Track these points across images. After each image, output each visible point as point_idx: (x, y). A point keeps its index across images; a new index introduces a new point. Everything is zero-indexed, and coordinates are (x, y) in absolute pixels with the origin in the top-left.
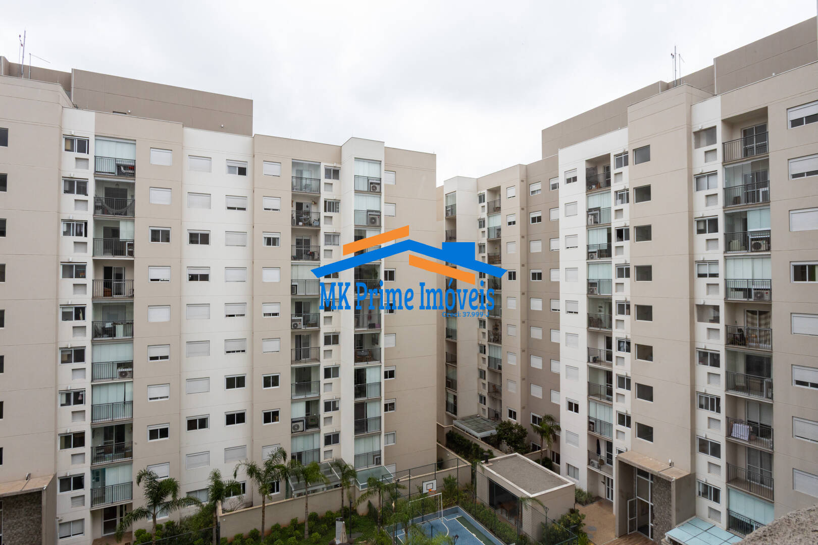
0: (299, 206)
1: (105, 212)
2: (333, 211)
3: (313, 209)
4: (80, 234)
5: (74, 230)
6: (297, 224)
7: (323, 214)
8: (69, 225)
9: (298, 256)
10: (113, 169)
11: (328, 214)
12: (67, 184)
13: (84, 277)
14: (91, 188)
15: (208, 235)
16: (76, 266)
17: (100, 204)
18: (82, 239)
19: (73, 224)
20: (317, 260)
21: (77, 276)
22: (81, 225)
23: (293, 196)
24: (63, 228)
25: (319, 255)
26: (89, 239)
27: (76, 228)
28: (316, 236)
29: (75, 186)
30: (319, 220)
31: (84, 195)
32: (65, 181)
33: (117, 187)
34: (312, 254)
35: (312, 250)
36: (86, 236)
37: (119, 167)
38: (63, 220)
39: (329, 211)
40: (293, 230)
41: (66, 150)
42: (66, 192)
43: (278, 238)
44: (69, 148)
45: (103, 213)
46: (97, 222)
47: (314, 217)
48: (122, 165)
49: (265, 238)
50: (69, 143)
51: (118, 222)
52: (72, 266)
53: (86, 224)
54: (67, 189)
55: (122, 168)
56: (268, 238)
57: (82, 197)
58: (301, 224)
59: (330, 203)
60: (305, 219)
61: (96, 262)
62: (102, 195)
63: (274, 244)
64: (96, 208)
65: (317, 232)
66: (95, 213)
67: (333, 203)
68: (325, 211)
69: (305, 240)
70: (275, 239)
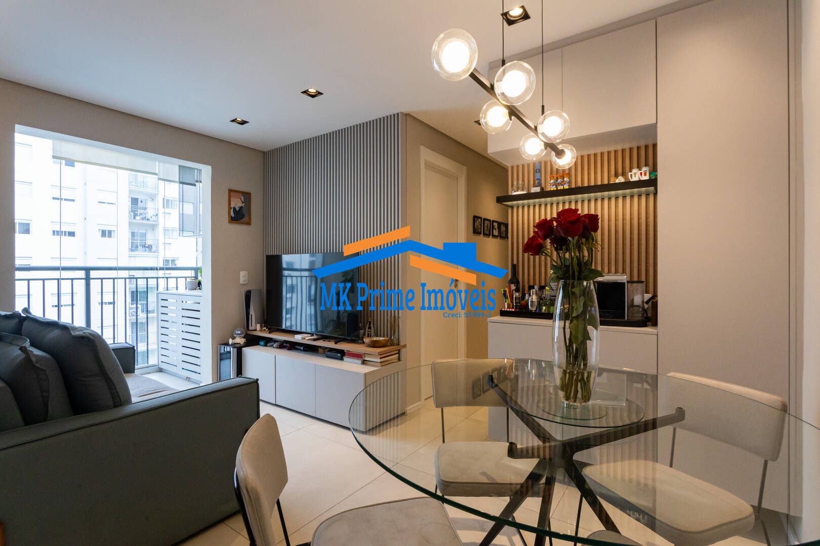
0: (134, 201)
2: (172, 208)
3: (150, 205)
6: (134, 218)
7: (161, 210)
9: (134, 248)
11: (167, 210)
15: (29, 224)
20: (154, 252)
23: (130, 191)
25: (157, 247)
28: (153, 230)
30: (157, 215)
34: (150, 247)
35: (148, 243)
39: (168, 207)
40: (130, 223)
43: (114, 231)
47: (150, 213)
49: (99, 230)
56: (102, 230)
58: (138, 218)
59: (168, 201)
60: (141, 214)
63: (110, 236)
65: (154, 227)
67: (172, 201)
68: (164, 207)
69: (140, 233)
70: (110, 232)
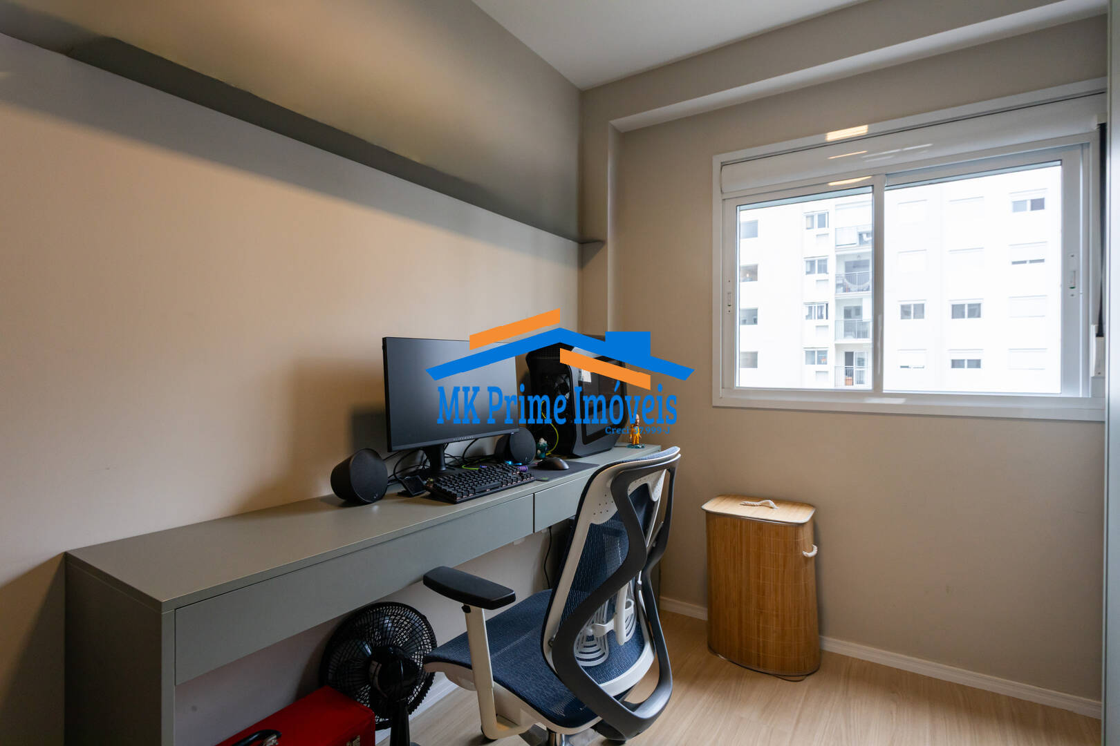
1: (847, 290)
4: (821, 317)
5: (816, 312)
8: (810, 308)
10: (855, 239)
12: (809, 264)
13: (826, 364)
14: (832, 265)
16: (818, 352)
17: (841, 282)
18: (823, 322)
19: (815, 307)
21: (819, 362)
22: (822, 307)
24: (806, 312)
26: (831, 321)
27: (818, 311)
29: (816, 266)
31: (825, 274)
32: (807, 262)
33: (858, 259)
36: (827, 318)
37: (860, 235)
38: (806, 304)
41: (807, 229)
42: (808, 273)
44: (809, 226)
45: (845, 291)
46: (838, 301)
48: (865, 233)
50: (810, 219)
51: (861, 299)
52: (814, 352)
53: (827, 305)
54: (809, 270)
55: (865, 236)
57: (822, 276)
61: (838, 346)
62: (842, 271)
64: (838, 286)
66: (836, 292)
